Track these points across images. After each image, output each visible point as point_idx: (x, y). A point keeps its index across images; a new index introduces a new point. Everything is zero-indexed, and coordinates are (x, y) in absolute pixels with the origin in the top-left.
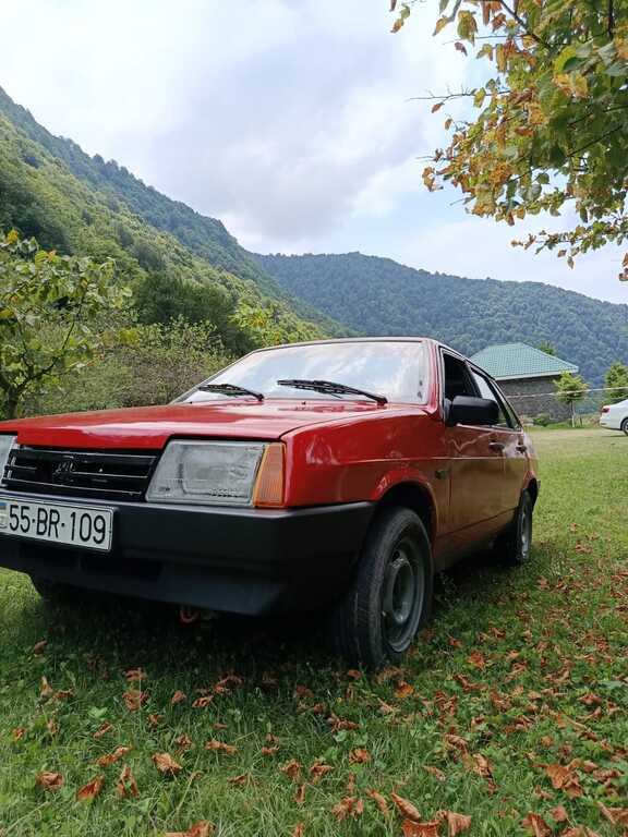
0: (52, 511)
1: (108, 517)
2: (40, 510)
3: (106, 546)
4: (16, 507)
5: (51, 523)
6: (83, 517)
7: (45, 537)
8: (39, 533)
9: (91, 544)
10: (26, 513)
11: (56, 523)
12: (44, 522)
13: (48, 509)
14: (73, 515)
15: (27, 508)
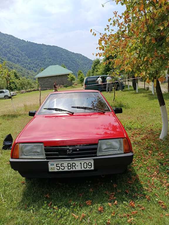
0: (72, 163)
1: (92, 162)
2: (68, 164)
3: (93, 168)
4: (59, 164)
5: (73, 166)
6: (84, 164)
7: (71, 170)
8: (68, 169)
9: (88, 169)
10: (62, 165)
11: (74, 166)
12: (70, 166)
13: (71, 163)
14: (81, 163)
15: (63, 164)
